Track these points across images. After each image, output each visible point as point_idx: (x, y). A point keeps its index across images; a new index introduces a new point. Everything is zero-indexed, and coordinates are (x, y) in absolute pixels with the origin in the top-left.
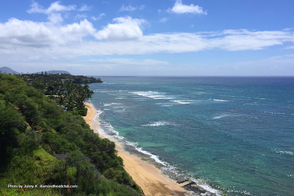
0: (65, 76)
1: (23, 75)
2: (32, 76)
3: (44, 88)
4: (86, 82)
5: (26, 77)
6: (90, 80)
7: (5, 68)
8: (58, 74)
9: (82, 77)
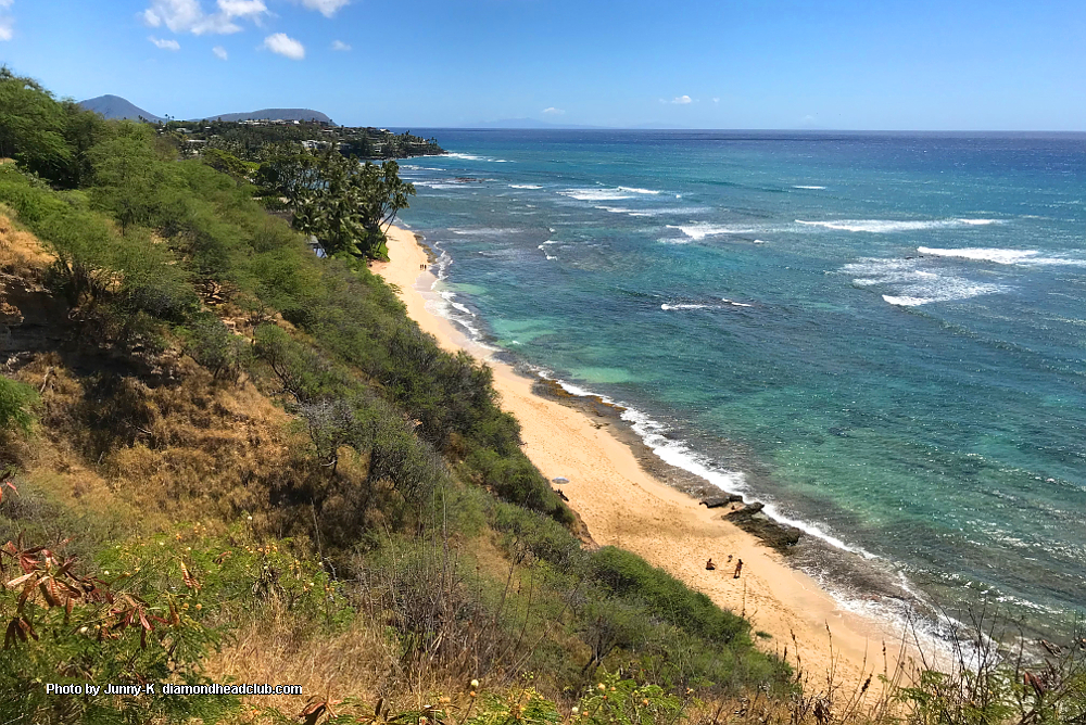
0: (315, 126)
1: (173, 126)
2: (200, 129)
3: (244, 173)
4: (387, 152)
5: (183, 132)
6: (400, 146)
7: (108, 97)
8: (289, 122)
9: (373, 133)
